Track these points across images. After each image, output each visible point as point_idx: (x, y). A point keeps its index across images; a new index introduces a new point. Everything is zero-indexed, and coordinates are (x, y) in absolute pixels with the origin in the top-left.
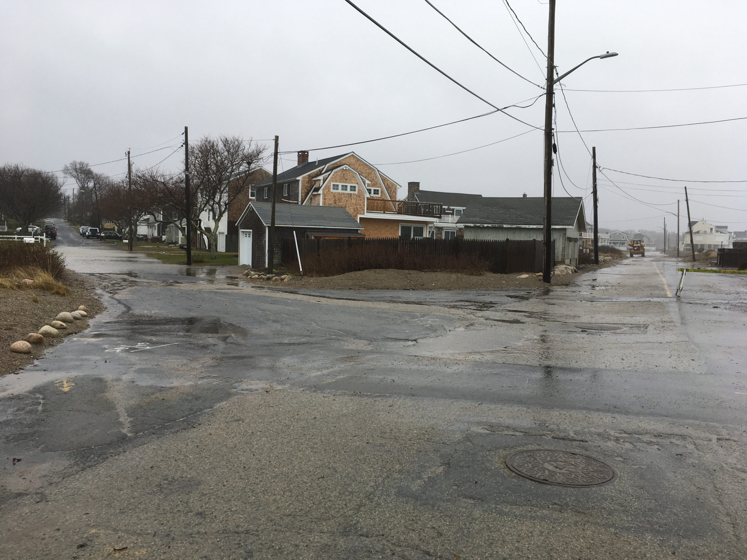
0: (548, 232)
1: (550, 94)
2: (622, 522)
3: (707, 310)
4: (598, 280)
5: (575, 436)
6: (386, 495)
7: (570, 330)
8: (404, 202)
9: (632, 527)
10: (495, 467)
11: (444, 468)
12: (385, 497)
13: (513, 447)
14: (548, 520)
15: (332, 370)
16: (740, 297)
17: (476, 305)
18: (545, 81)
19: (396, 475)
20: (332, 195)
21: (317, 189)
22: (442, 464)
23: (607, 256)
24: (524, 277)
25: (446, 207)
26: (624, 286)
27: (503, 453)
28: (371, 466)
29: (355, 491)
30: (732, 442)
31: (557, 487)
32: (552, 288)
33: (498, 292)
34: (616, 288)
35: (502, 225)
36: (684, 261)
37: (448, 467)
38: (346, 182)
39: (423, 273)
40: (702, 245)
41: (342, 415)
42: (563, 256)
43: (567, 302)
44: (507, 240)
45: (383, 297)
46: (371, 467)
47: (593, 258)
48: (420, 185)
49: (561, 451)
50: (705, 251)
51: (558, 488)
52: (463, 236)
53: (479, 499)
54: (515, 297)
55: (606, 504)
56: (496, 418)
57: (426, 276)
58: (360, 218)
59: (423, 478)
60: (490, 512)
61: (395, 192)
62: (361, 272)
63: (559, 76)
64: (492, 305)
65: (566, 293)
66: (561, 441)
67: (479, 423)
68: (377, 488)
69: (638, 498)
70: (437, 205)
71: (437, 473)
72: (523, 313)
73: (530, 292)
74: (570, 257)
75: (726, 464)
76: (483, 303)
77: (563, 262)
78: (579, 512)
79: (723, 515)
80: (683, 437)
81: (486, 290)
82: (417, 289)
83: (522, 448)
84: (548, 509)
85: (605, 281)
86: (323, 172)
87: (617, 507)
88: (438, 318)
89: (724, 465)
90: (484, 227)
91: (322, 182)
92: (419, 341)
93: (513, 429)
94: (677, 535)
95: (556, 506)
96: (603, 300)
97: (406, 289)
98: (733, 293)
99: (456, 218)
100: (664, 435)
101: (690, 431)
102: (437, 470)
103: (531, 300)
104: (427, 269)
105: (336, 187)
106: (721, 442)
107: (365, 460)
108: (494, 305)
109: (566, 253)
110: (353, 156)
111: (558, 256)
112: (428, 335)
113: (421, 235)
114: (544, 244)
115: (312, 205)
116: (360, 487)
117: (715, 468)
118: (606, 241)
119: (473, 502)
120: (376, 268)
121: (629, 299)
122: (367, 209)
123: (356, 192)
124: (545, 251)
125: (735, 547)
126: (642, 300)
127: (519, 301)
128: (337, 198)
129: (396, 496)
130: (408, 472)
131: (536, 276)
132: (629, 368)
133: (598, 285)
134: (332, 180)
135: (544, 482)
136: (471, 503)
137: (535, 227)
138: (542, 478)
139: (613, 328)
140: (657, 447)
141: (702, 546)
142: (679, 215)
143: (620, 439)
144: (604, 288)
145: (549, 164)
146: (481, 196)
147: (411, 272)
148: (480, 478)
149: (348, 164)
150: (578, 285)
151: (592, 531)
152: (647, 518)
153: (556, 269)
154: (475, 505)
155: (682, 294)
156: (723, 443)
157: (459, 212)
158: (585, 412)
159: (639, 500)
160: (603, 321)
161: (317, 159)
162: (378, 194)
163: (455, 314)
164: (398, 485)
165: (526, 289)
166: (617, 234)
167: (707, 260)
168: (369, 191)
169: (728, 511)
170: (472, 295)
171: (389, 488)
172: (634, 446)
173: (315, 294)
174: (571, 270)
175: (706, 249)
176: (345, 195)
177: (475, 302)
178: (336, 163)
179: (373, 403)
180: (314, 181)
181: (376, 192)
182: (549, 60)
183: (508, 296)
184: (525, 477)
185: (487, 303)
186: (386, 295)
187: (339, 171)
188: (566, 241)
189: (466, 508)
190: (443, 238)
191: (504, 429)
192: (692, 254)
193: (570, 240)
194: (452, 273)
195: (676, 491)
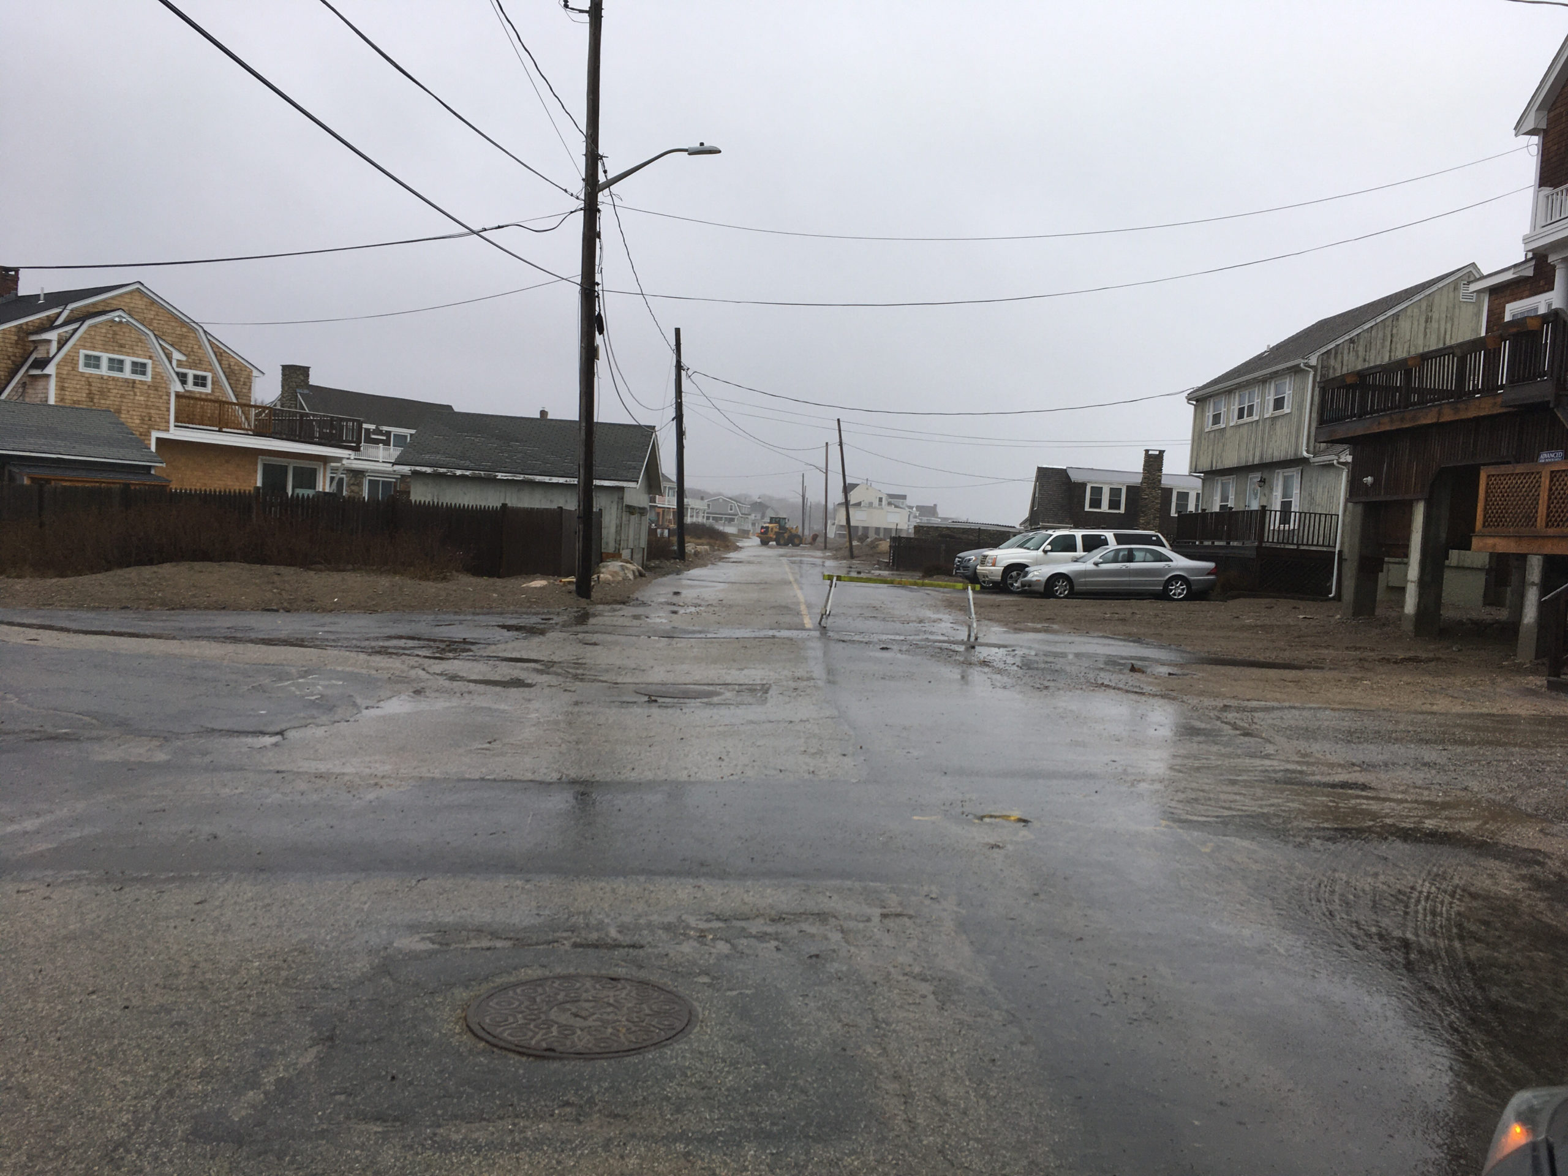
0: (587, 492)
1: (591, 211)
2: (701, 1126)
3: (872, 654)
4: (683, 595)
5: (620, 937)
6: (160, 1145)
7: (625, 699)
8: (271, 410)
9: (719, 1133)
10: (440, 1032)
11: (318, 1052)
12: (155, 1149)
13: (486, 979)
14: (549, 1146)
15: (49, 818)
16: (924, 629)
17: (431, 647)
18: (582, 184)
19: (195, 1087)
20: (83, 379)
21: (42, 363)
22: (315, 1042)
23: (702, 544)
24: (538, 585)
25: (372, 427)
26: (731, 606)
27: (462, 994)
28: (127, 1068)
29: (74, 1144)
30: (906, 919)
31: (573, 1063)
32: (591, 609)
33: (481, 617)
34: (716, 609)
35: (494, 474)
36: (835, 558)
37: (330, 1047)
38: (122, 353)
39: (312, 573)
40: (866, 529)
41: (65, 937)
42: (618, 542)
43: (623, 639)
44: (504, 505)
45: (209, 629)
46: (125, 1073)
47: (676, 548)
48: (311, 373)
49: (587, 976)
50: (869, 540)
51: (575, 1065)
52: (409, 492)
53: (396, 1119)
54: (518, 628)
55: (670, 1087)
56: (453, 912)
57: (317, 581)
58: (158, 439)
59: (264, 1084)
60: (420, 1150)
61: (248, 383)
62: (155, 568)
63: (609, 178)
64: (467, 647)
65: (620, 621)
66: (590, 951)
67: (413, 928)
68: (137, 1129)
69: (734, 1064)
70: (350, 420)
71: (300, 1066)
72: (533, 665)
73: (548, 617)
74: (631, 545)
75: (895, 967)
76: (448, 643)
77: (616, 555)
78: (616, 1116)
79: (887, 1078)
80: (822, 917)
81: (456, 613)
82: (297, 610)
83: (504, 979)
84: (551, 1119)
85: (696, 596)
86: (58, 322)
87: (692, 1091)
88: (339, 679)
89: (892, 970)
90: (454, 476)
91: (54, 346)
92: (291, 734)
93: (492, 934)
94: (805, 1137)
95: (568, 1110)
96: (690, 636)
97: (268, 610)
98: (912, 621)
99: (394, 452)
100: (789, 917)
101: (835, 904)
102: (300, 1059)
103: (551, 635)
104: (321, 563)
105: (93, 362)
106: (886, 921)
107: (112, 1053)
108: (472, 647)
109: (623, 537)
110: (140, 291)
111: (607, 543)
112: (313, 720)
113: (312, 485)
114: (579, 517)
115: (27, 400)
116: (90, 1133)
117: (876, 978)
118: (701, 514)
119: (380, 1129)
120: (195, 558)
121: (740, 633)
122: (177, 420)
123: (148, 378)
124: (581, 533)
125: (906, 1146)
126: (762, 634)
127: (525, 638)
128: (96, 389)
129: (188, 1141)
130: (226, 1072)
131: (561, 584)
132: (731, 778)
133: (681, 604)
134: (83, 343)
135: (548, 1054)
136: (376, 1133)
137: (562, 480)
138: (544, 1045)
139: (704, 694)
140: (774, 943)
141: (849, 1155)
142: (827, 470)
143: (707, 934)
144: (693, 609)
145: (589, 355)
146: (450, 407)
147: (282, 569)
148: (405, 1064)
149: (126, 309)
150: (644, 604)
151: (640, 1157)
152: (749, 1108)
153: (603, 570)
154: (385, 1136)
155: (828, 622)
156: (890, 923)
157: (400, 440)
158: (642, 879)
159: (736, 1068)
160: (688, 679)
161: (42, 289)
162: (204, 385)
163: (382, 668)
164: (196, 1111)
165: (541, 610)
166: (721, 500)
167: (872, 556)
168: (183, 378)
169: (897, 1069)
170: (423, 625)
171: (170, 1123)
172: (734, 946)
173: (26, 621)
174: (633, 571)
175: (872, 536)
176: (119, 384)
177: (429, 640)
178: (94, 304)
179: (154, 897)
180: (34, 341)
181: (200, 381)
182: (590, 141)
183: (503, 627)
184: (506, 1049)
185: (456, 642)
186: (217, 624)
187: (101, 323)
188: (624, 513)
189: (362, 1147)
190: (366, 495)
191: (472, 934)
192: (848, 544)
193: (631, 510)
194: (381, 573)
195: (805, 1039)
